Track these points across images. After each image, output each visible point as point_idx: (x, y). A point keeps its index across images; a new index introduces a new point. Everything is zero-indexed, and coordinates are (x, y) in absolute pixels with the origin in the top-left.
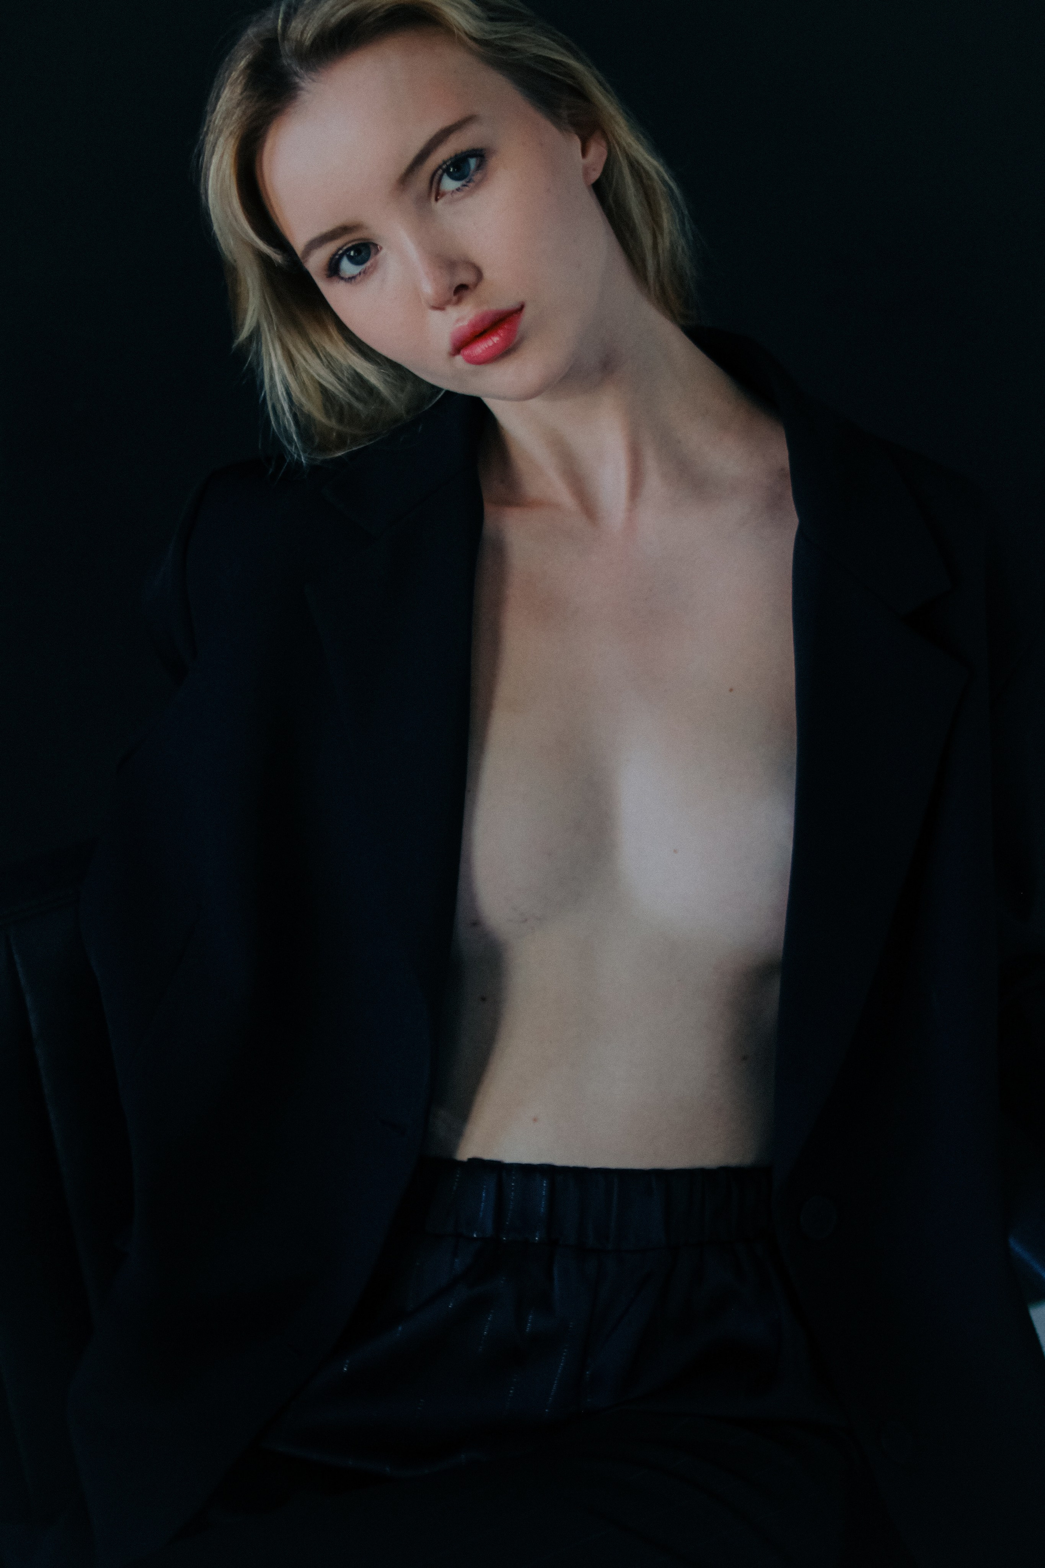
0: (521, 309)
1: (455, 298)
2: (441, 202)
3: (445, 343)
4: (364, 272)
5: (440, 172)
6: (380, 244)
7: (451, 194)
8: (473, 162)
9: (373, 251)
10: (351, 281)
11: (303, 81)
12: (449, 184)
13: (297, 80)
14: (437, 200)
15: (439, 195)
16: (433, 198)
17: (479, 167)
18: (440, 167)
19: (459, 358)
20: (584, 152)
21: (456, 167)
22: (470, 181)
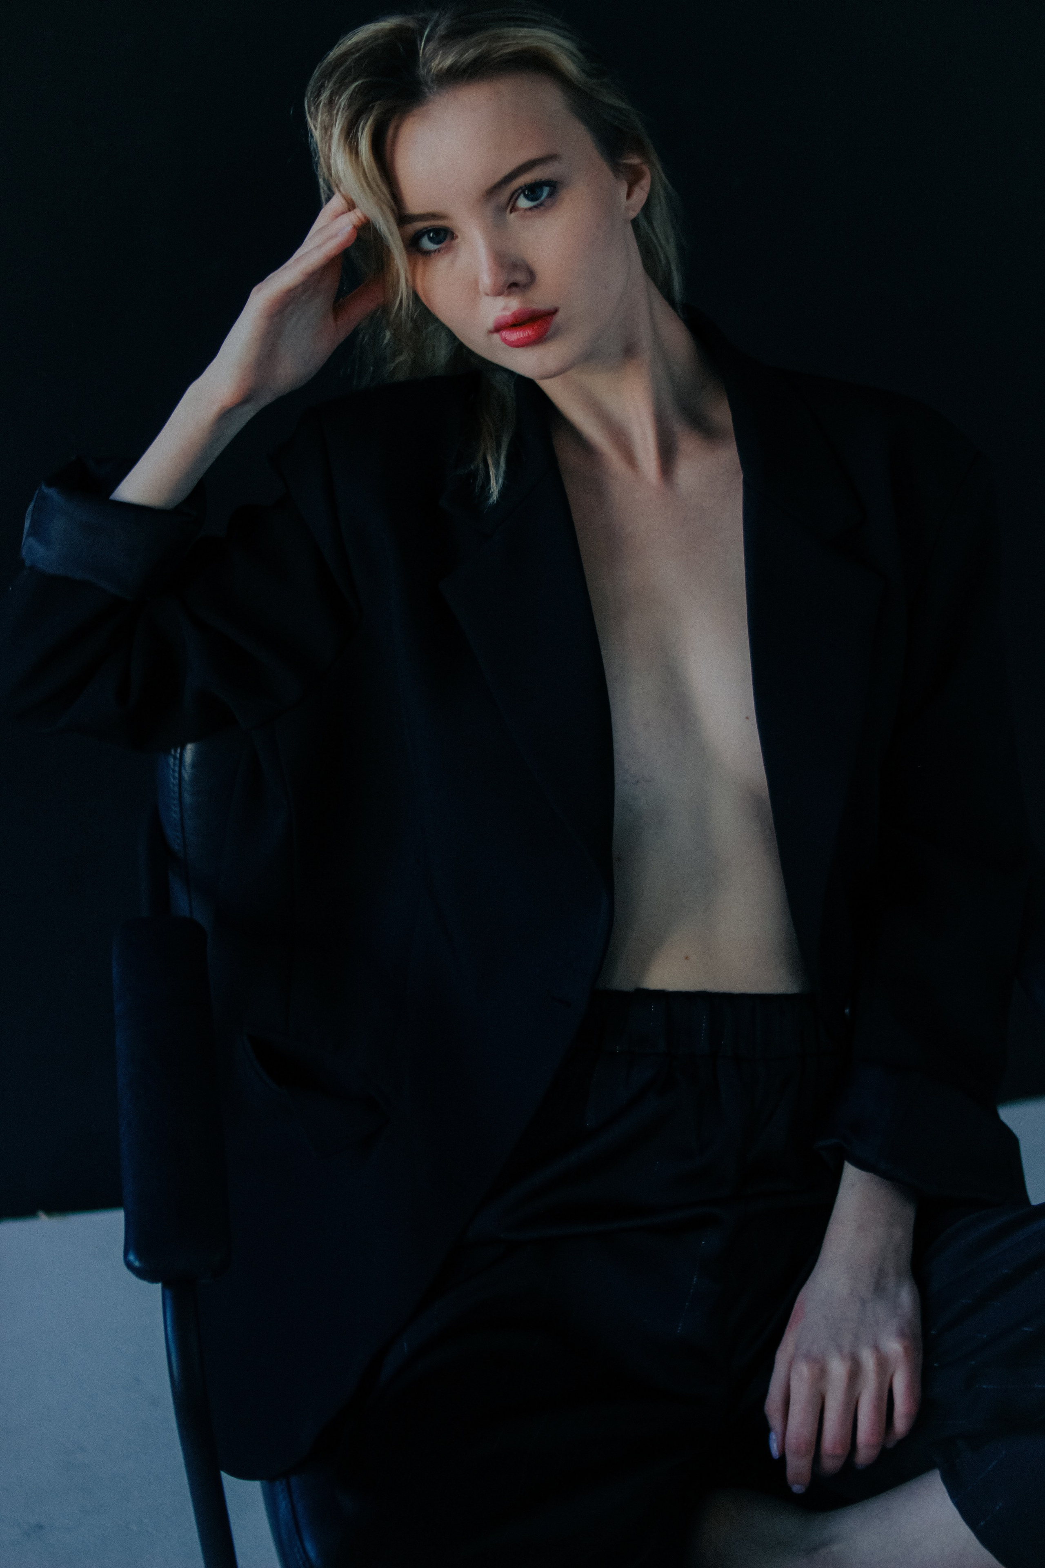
0: (555, 311)
1: (506, 292)
2: (513, 215)
3: (490, 323)
4: (439, 250)
5: (519, 191)
6: (457, 233)
7: (525, 211)
8: (546, 191)
9: (449, 238)
10: (426, 255)
11: (430, 92)
12: (523, 203)
13: (426, 90)
14: (511, 212)
15: (514, 209)
16: (508, 210)
17: (550, 195)
18: (521, 188)
19: (496, 337)
20: (629, 195)
21: (532, 191)
22: (541, 204)
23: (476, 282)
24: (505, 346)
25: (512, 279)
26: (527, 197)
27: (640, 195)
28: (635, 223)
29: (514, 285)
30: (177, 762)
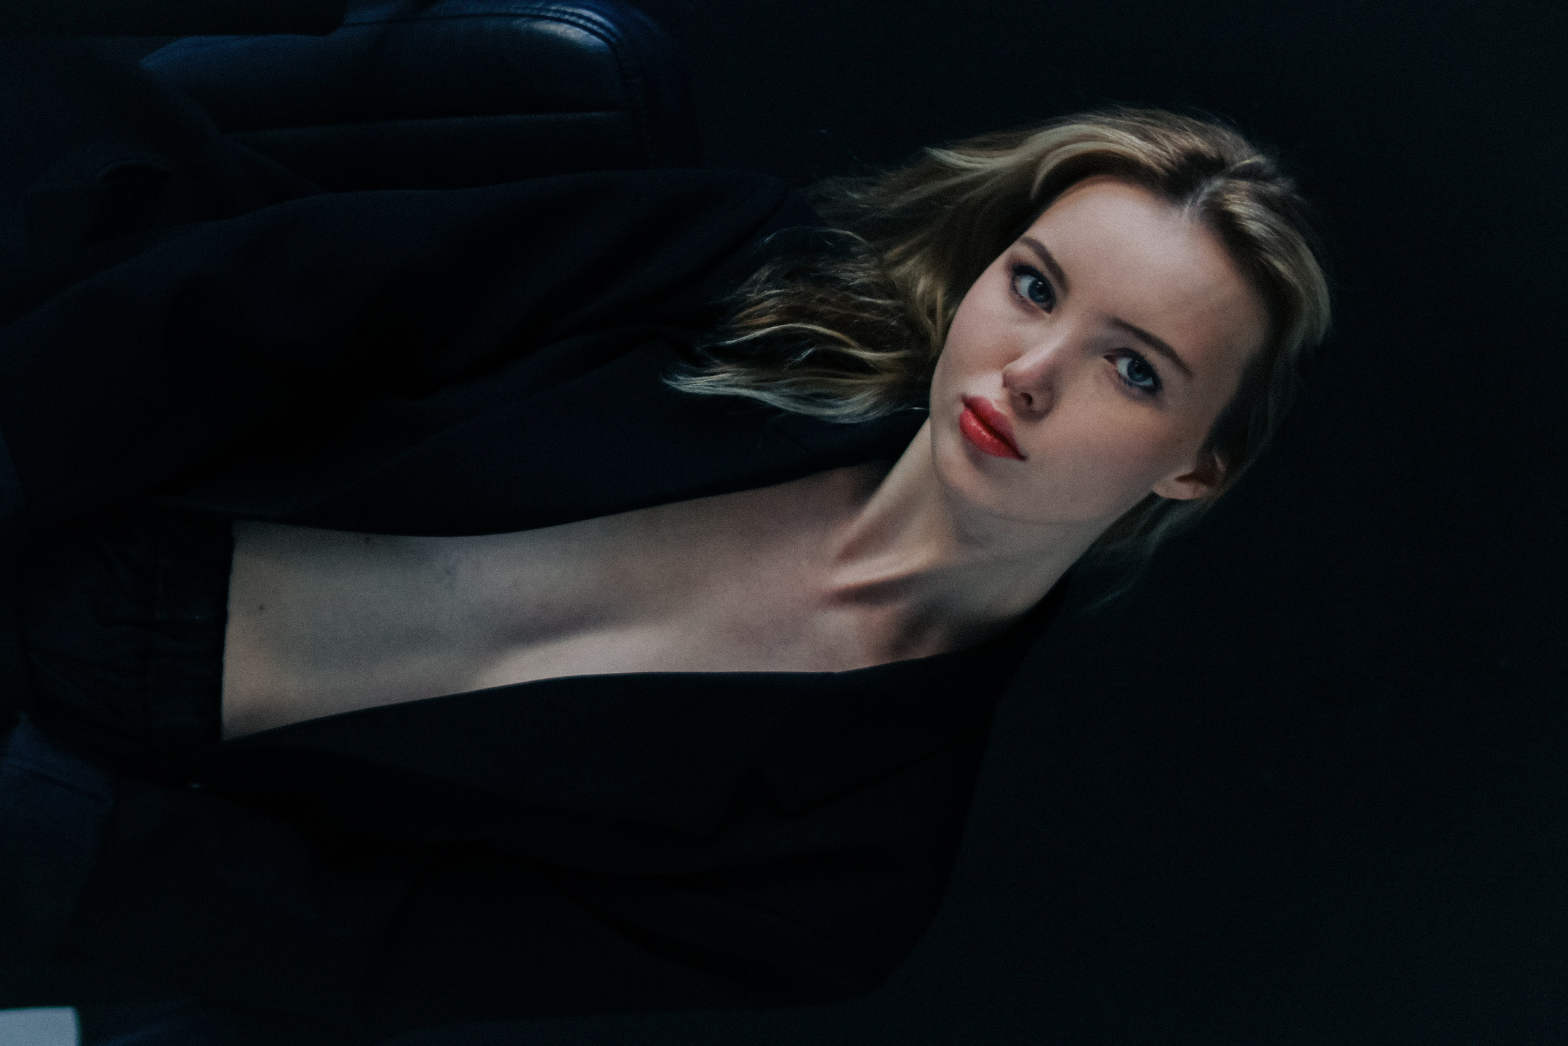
0: (1022, 457)
2: (1105, 361)
5: (1134, 355)
6: (1054, 310)
7: (1115, 370)
8: (1148, 382)
9: (1044, 304)
10: (1013, 291)
11: (1189, 208)
12: (1123, 366)
13: (1189, 202)
14: (1106, 357)
15: (1111, 358)
16: (1107, 354)
17: (1146, 389)
18: (1138, 355)
19: (960, 408)
20: (1182, 479)
21: (1141, 368)
22: (1130, 384)
23: (1015, 356)
24: (957, 421)
25: (1033, 394)
26: (1130, 368)
27: (1184, 492)
28: (1153, 497)
29: (1029, 399)
30: (535, 12)
